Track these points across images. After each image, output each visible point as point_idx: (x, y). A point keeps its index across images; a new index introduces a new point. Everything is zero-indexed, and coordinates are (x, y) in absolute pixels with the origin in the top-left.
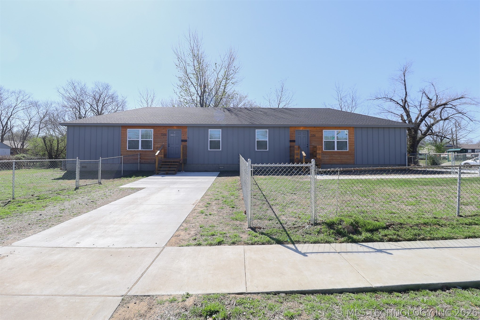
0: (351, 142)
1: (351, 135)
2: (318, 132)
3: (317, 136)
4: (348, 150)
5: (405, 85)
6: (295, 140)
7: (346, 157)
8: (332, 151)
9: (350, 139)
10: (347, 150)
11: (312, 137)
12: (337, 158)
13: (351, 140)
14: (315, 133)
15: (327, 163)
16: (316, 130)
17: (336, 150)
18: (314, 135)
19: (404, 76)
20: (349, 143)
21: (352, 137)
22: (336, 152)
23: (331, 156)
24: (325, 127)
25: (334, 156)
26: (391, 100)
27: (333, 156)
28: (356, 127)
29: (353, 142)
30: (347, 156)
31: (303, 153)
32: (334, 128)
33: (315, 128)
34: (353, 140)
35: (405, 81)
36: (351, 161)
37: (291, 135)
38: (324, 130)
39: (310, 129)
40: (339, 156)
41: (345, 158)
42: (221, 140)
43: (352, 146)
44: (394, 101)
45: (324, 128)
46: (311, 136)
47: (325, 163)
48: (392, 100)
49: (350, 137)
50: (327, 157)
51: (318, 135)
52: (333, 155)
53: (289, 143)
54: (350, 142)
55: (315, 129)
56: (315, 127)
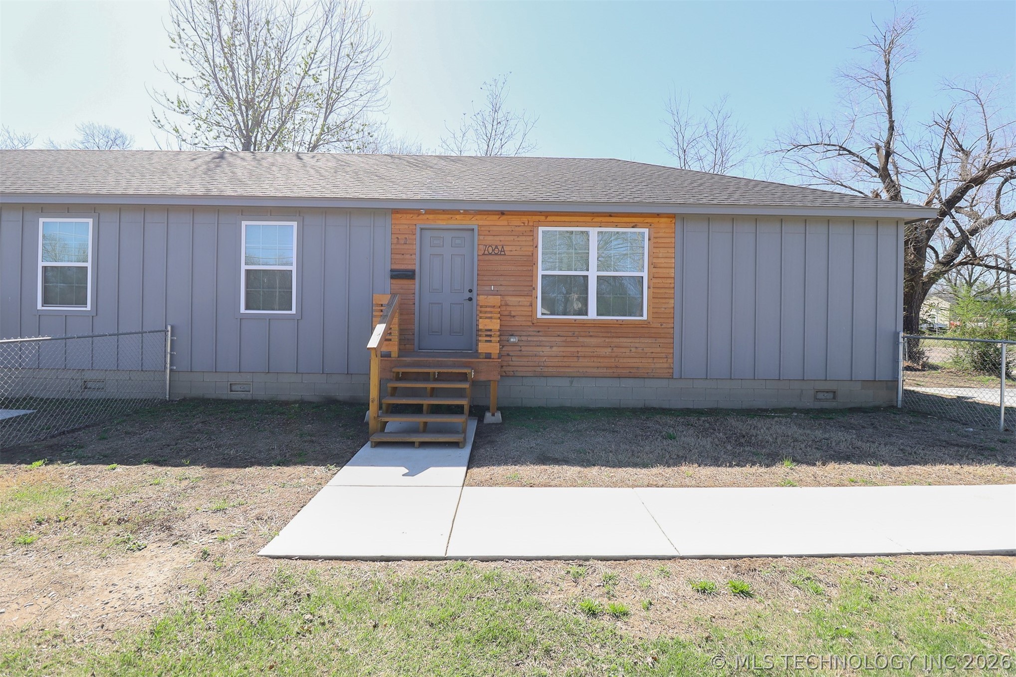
0: (660, 280)
1: (662, 250)
2: (518, 236)
3: (512, 253)
4: (645, 317)
5: (889, 97)
6: (414, 272)
7: (637, 345)
8: (575, 320)
9: (655, 270)
10: (642, 316)
11: (491, 257)
12: (598, 350)
13: (660, 270)
14: (502, 238)
15: (550, 369)
16: (509, 228)
17: (592, 313)
18: (496, 247)
19: (888, 63)
20: (652, 286)
21: (663, 260)
22: (594, 324)
23: (569, 339)
24: (547, 214)
25: (585, 340)
26: (841, 152)
27: (581, 339)
28: (683, 218)
29: (669, 281)
30: (642, 340)
31: (380, 329)
32: (588, 219)
33: (504, 217)
34: (667, 271)
35: (888, 83)
36: (658, 366)
37: (398, 246)
38: (541, 229)
39: (481, 223)
40: (607, 340)
41: (633, 350)
42: (89, 265)
43: (664, 301)
44: (850, 152)
45: (543, 218)
46: (484, 254)
47: (546, 369)
48: (845, 149)
49: (655, 261)
50: (551, 347)
51: (514, 248)
52: (577, 337)
53: (388, 280)
54: (654, 280)
55: (503, 221)
56: (502, 213)
